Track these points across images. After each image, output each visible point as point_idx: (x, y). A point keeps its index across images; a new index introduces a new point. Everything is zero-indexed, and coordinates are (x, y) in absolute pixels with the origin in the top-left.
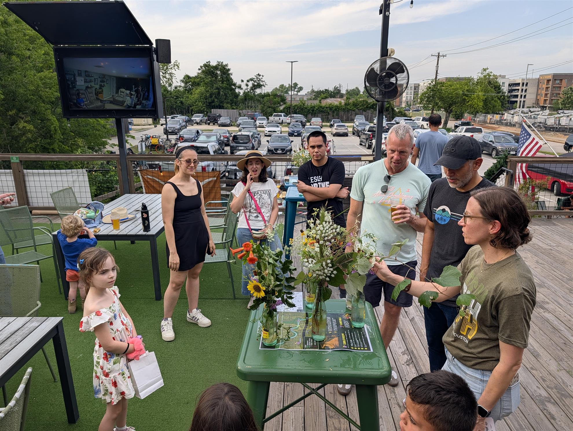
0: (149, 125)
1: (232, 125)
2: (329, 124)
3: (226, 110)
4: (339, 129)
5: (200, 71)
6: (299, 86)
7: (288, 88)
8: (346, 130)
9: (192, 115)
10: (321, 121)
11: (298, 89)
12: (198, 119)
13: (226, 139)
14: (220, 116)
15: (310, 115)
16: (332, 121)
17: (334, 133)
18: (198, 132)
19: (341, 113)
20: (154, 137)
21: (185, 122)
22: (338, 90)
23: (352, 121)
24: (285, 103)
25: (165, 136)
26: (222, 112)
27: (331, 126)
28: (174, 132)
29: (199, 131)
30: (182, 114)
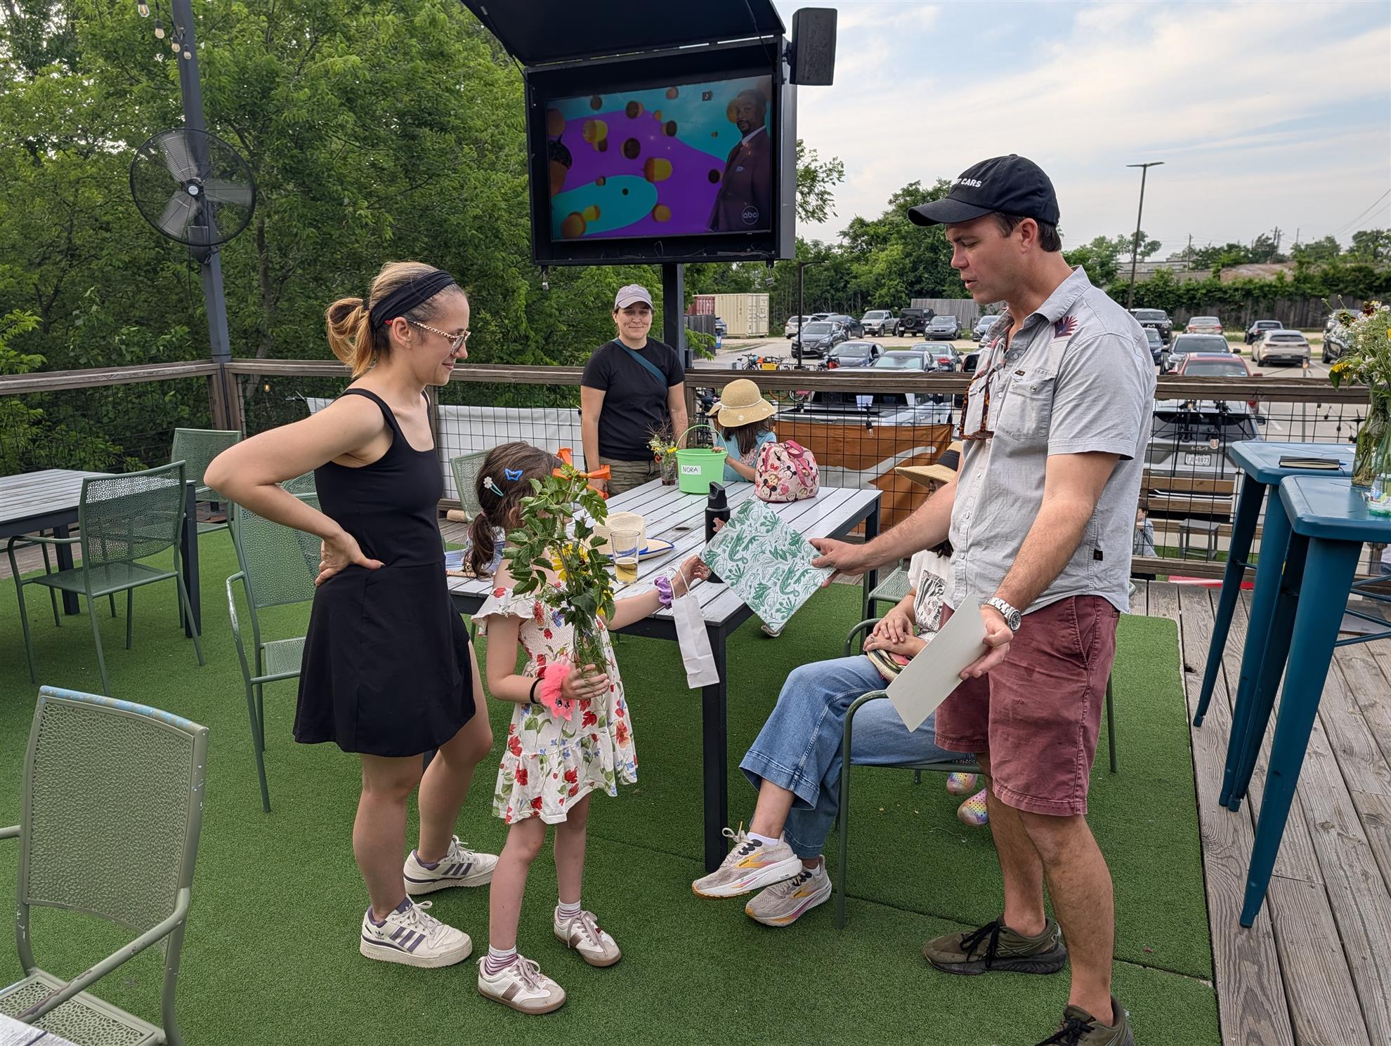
0: (762, 337)
1: (960, 337)
2: (1242, 335)
3: (947, 301)
4: (1282, 347)
5: (891, 208)
6: (1148, 240)
7: (1115, 247)
8: (1305, 350)
9: (864, 312)
10: (1219, 325)
11: (1145, 247)
12: (876, 323)
13: (946, 368)
14: (931, 315)
15: (1183, 311)
16: (1255, 326)
17: (1263, 356)
18: (874, 350)
19: (1282, 304)
20: (769, 360)
21: (845, 328)
22: (1269, 245)
23: (1319, 325)
24: (1109, 281)
25: (795, 361)
26: (938, 305)
27: (1251, 339)
28: (816, 353)
29: (878, 347)
30: (839, 309)
